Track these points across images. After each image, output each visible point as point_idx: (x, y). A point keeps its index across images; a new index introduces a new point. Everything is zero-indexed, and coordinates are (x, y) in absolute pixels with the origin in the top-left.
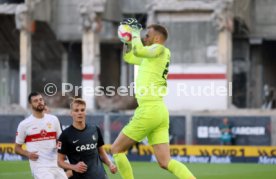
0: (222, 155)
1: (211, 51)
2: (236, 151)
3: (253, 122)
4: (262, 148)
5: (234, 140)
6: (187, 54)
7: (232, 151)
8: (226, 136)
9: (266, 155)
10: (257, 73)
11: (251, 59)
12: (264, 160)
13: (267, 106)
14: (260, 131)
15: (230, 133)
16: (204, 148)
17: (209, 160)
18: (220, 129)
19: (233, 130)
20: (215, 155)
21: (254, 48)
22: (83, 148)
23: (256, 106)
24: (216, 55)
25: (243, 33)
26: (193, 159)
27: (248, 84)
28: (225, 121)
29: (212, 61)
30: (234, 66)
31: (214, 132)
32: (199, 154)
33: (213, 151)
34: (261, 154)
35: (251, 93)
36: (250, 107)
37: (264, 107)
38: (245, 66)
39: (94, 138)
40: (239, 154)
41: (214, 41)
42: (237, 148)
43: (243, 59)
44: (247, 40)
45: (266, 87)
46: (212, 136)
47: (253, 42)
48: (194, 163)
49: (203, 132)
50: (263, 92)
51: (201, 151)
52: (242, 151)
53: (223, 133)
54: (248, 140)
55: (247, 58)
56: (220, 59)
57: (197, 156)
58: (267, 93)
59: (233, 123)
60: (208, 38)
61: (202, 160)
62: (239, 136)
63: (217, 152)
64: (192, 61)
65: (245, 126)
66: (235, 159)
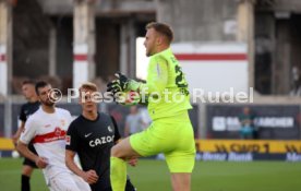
0: (243, 151)
1: (228, 27)
2: (259, 147)
3: (279, 112)
4: (291, 143)
5: (257, 134)
6: (200, 30)
7: (254, 146)
8: (247, 129)
9: (295, 151)
10: (284, 52)
11: (277, 36)
12: (292, 157)
13: (296, 93)
14: (287, 122)
15: (252, 125)
16: (220, 143)
17: (227, 158)
18: (240, 119)
19: (255, 121)
20: (233, 151)
21: (280, 23)
22: (98, 142)
23: (283, 93)
24: (235, 31)
25: (267, 4)
26: (207, 156)
27: (273, 66)
28: (246, 110)
29: (230, 38)
30: (256, 45)
31: (233, 123)
32: (214, 149)
33: (232, 147)
34: (289, 150)
35: (277, 78)
36: (276, 94)
37: (292, 94)
38: (270, 44)
39: (110, 129)
40: (263, 150)
41: (232, 15)
42: (261, 143)
43: (266, 36)
44: (272, 13)
45: (295, 70)
46: (230, 129)
47: (279, 15)
48: (208, 161)
49: (219, 124)
50: (291, 75)
51: (217, 147)
52: (267, 146)
53: (243, 125)
54: (273, 133)
55: (272, 35)
56: (240, 36)
57: (212, 153)
58: (296, 77)
59: (255, 112)
60: (225, 11)
61: (217, 157)
62: (262, 129)
63: (236, 148)
64: (206, 39)
65: (270, 116)
66: (257, 156)
